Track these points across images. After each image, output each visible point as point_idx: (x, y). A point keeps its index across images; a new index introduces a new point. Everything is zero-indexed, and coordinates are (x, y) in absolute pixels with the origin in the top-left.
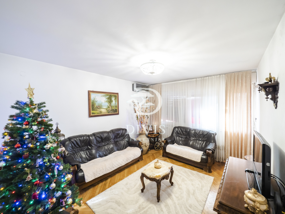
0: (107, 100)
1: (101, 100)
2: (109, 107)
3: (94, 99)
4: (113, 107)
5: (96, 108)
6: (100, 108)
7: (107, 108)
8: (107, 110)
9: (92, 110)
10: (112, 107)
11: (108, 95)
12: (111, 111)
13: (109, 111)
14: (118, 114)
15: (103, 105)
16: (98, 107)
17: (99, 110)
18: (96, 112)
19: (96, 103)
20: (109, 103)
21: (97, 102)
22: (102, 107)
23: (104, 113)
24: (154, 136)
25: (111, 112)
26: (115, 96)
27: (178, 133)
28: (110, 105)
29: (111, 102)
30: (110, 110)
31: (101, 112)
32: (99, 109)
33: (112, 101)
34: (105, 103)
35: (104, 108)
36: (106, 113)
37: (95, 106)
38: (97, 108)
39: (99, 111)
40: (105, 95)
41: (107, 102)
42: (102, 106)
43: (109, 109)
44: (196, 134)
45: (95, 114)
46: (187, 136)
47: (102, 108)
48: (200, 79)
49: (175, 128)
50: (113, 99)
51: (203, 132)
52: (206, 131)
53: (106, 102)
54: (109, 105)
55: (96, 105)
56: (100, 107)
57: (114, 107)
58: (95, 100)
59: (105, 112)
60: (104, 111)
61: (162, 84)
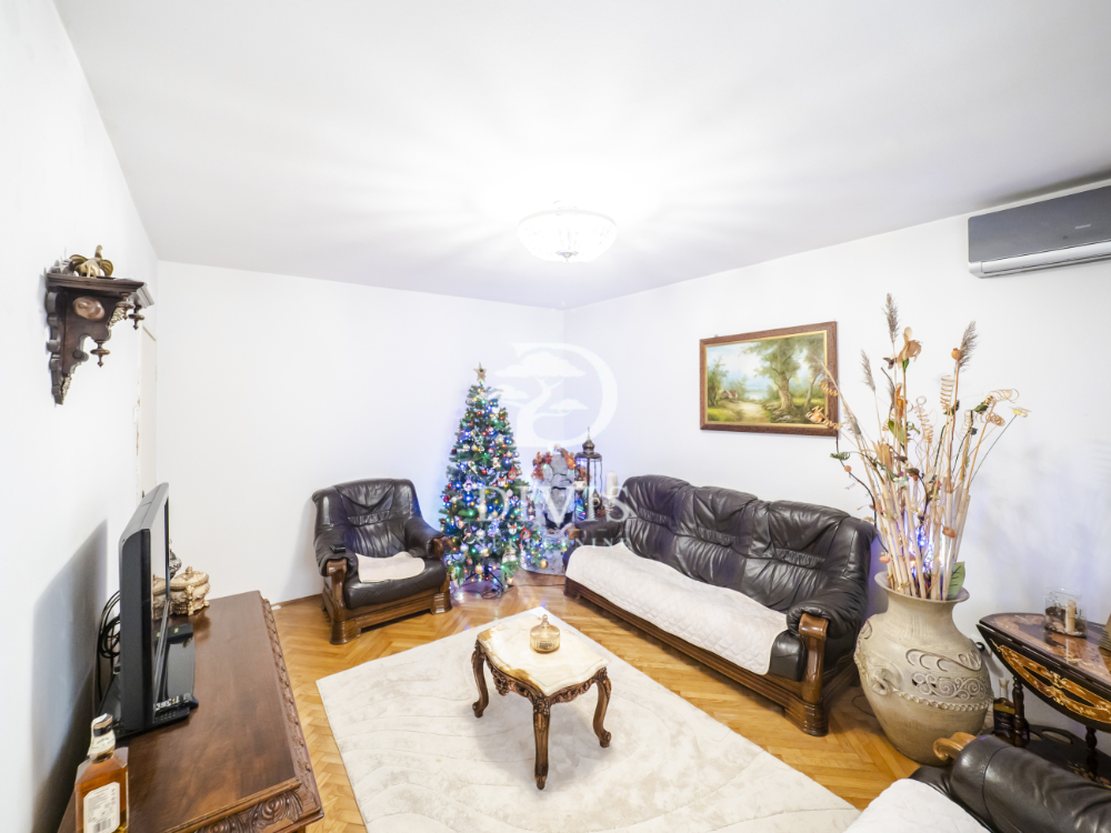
0: (768, 364)
1: (746, 369)
2: (778, 398)
3: (717, 366)
4: (797, 394)
5: (721, 399)
6: (739, 399)
7: (768, 401)
8: (765, 407)
9: (710, 406)
10: (793, 396)
11: (771, 343)
12: (789, 413)
13: (777, 413)
14: (834, 432)
15: (748, 388)
16: (731, 396)
17: (731, 405)
18: (722, 414)
19: (724, 379)
20: (779, 378)
21: (725, 376)
22: (746, 395)
23: (754, 419)
25: (788, 417)
26: (814, 343)
28: (785, 387)
29: (787, 375)
30: (783, 407)
31: (740, 415)
32: (731, 401)
33: (795, 368)
34: (760, 378)
35: (753, 401)
36: (761, 419)
37: (721, 391)
38: (727, 398)
39: (732, 410)
40: (757, 347)
41: (768, 375)
42: (744, 391)
43: (775, 404)
45: (718, 420)
47: (744, 400)
50: (800, 357)
53: (765, 372)
54: (775, 388)
55: (724, 387)
56: (736, 395)
57: (802, 396)
58: (721, 368)
59: (758, 415)
60: (751, 411)
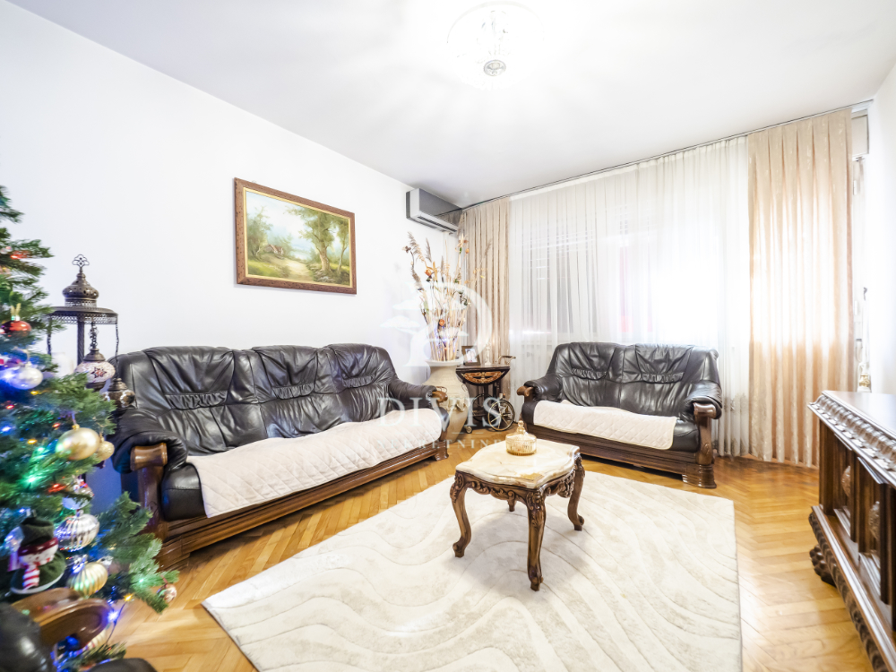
0: (310, 229)
1: (287, 226)
2: (319, 261)
3: (260, 216)
4: (333, 260)
5: (265, 252)
6: (285, 256)
7: (312, 262)
8: (309, 267)
9: (253, 257)
10: (330, 261)
11: (314, 213)
12: (327, 275)
13: (319, 273)
14: (353, 291)
15: (294, 248)
16: (276, 251)
17: (276, 261)
18: (268, 269)
19: (268, 232)
20: (320, 244)
21: (269, 229)
22: (292, 254)
23: (300, 277)
24: (486, 377)
25: (327, 278)
26: (343, 224)
27: (573, 366)
28: (324, 252)
29: (326, 243)
30: (323, 269)
31: (286, 272)
32: (277, 257)
33: (331, 240)
34: (304, 240)
35: (298, 260)
36: (306, 278)
37: (264, 244)
38: (272, 252)
39: (278, 266)
40: (300, 211)
41: (310, 240)
42: (290, 249)
43: (317, 265)
44: (641, 362)
45: (261, 274)
46: (608, 370)
47: (292, 258)
48: (653, 163)
49: (560, 349)
50: (334, 230)
51: (667, 351)
52: (680, 348)
53: (308, 236)
54: (317, 252)
55: (268, 239)
56: (280, 251)
57: (336, 262)
58: (264, 220)
59: (302, 274)
60: (297, 270)
61: (512, 198)
